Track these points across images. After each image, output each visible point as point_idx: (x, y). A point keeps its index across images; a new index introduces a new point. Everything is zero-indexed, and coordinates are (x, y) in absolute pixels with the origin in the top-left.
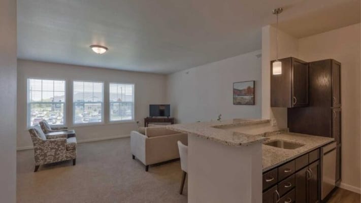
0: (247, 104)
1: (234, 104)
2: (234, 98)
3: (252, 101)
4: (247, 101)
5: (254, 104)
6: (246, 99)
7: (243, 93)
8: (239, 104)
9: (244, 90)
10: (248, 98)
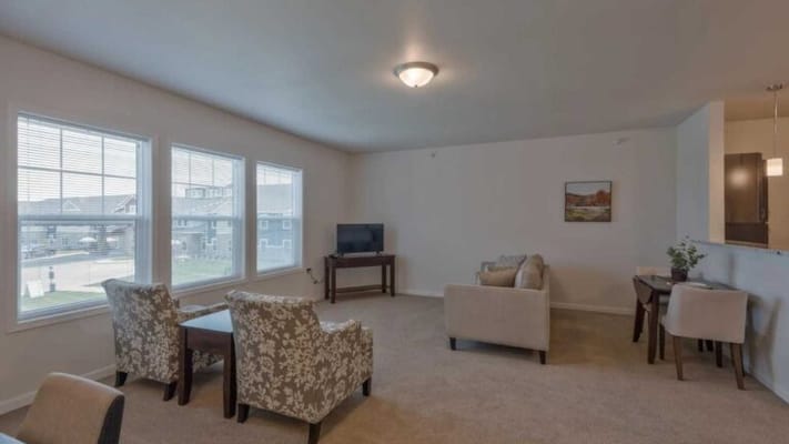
0: (596, 220)
1: (567, 220)
2: (566, 210)
3: (606, 215)
4: (596, 215)
5: (608, 219)
6: (593, 212)
7: (589, 200)
8: (580, 219)
9: (592, 196)
10: (598, 210)
